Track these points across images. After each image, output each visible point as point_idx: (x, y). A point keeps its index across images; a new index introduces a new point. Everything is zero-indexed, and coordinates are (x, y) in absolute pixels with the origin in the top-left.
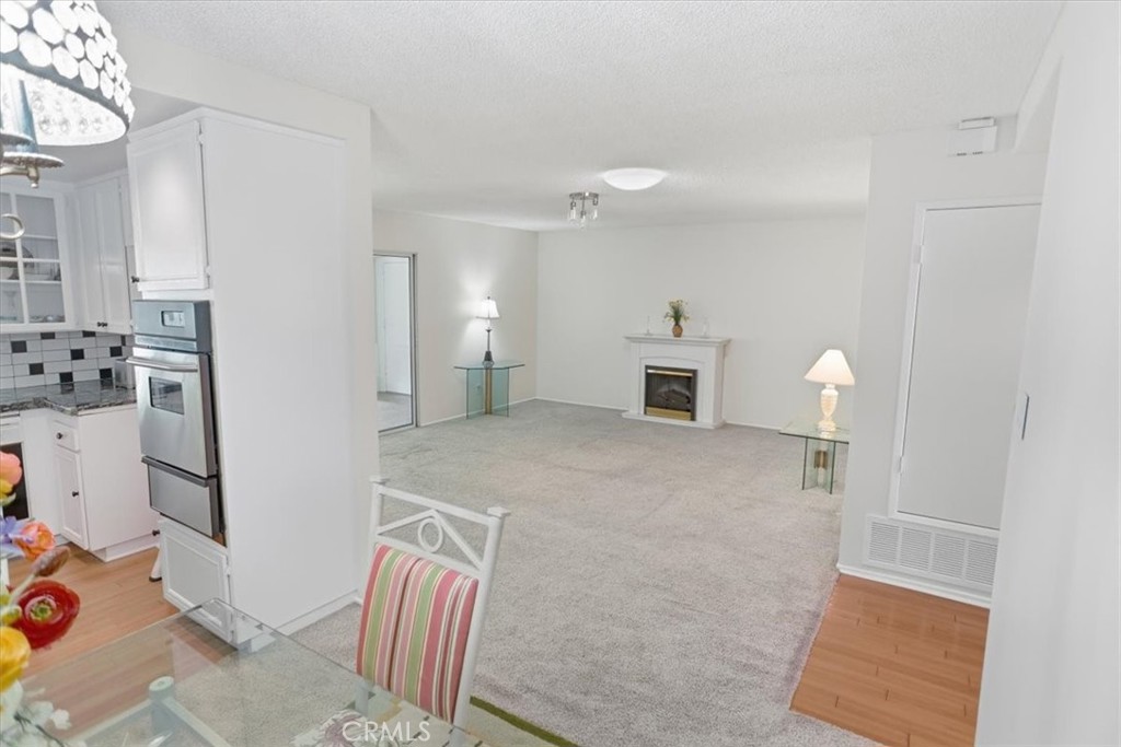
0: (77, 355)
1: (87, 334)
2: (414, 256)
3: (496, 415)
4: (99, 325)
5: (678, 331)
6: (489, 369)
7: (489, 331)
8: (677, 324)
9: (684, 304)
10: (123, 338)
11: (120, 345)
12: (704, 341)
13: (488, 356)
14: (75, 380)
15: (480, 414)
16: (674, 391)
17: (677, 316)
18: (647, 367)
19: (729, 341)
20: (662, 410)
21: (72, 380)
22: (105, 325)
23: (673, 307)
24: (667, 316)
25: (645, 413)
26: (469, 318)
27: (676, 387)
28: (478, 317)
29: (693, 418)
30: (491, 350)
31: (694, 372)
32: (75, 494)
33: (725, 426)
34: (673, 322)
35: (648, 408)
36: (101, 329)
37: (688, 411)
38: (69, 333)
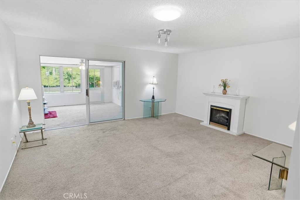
2: (124, 62)
3: (155, 118)
5: (225, 92)
6: (153, 102)
7: (154, 88)
8: (225, 89)
9: (228, 81)
12: (236, 97)
13: (153, 97)
15: (150, 117)
16: (222, 116)
17: (225, 85)
18: (211, 106)
19: (249, 97)
20: (216, 124)
23: (224, 82)
24: (220, 85)
25: (210, 124)
26: (147, 84)
27: (223, 115)
28: (150, 84)
29: (229, 129)
30: (154, 95)
31: (230, 110)
33: (244, 135)
34: (223, 88)
35: (211, 122)
37: (227, 126)
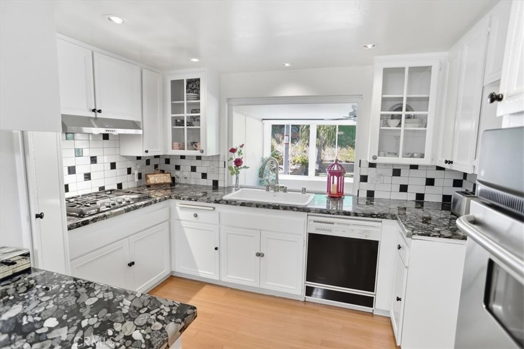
0: (430, 182)
1: (439, 168)
4: (446, 162)
10: (465, 175)
11: (462, 179)
14: (425, 200)
21: (423, 199)
22: (451, 162)
32: (399, 299)
36: (447, 166)
38: (427, 166)
